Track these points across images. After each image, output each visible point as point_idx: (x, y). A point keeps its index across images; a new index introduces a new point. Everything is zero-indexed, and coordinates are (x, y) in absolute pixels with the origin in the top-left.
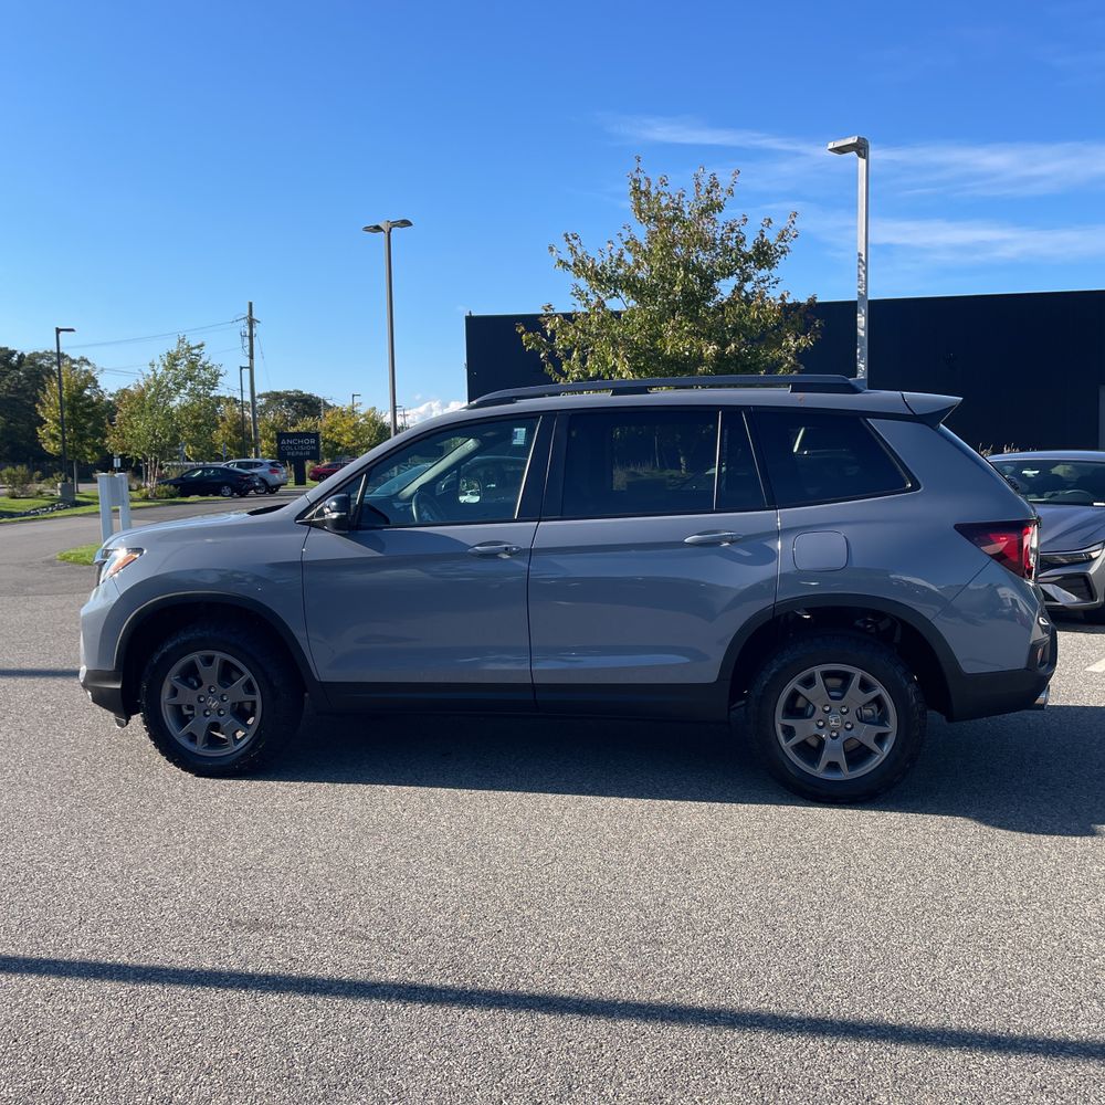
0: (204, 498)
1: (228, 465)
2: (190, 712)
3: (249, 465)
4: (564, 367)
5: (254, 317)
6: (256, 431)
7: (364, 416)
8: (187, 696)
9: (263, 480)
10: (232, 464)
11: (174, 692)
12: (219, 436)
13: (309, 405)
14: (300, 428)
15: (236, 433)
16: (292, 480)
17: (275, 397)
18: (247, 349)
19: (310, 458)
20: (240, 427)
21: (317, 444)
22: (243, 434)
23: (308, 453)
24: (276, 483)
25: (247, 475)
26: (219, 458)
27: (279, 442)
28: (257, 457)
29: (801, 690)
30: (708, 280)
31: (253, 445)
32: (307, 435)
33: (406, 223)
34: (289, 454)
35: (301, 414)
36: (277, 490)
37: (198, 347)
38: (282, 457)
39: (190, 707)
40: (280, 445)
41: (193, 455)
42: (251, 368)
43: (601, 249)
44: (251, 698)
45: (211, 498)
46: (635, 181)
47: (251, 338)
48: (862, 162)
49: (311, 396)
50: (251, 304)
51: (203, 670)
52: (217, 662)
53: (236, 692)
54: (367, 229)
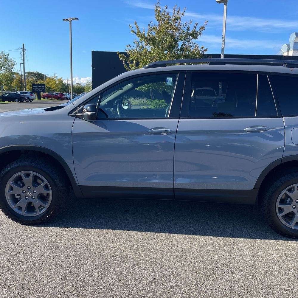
0: (10, 102)
1: (17, 92)
2: (19, 197)
3: (24, 93)
4: (130, 66)
5: (25, 48)
6: (25, 83)
7: (59, 80)
8: (17, 190)
9: (28, 98)
10: (18, 92)
11: (11, 189)
12: (14, 84)
13: (41, 76)
14: (39, 82)
15: (19, 83)
16: (37, 98)
17: (30, 73)
18: (23, 58)
19: (42, 92)
20: (20, 82)
21: (44, 88)
22: (21, 84)
23: (42, 90)
24: (32, 99)
25: (23, 96)
26: (14, 91)
27: (33, 86)
28: (26, 90)
29: (288, 193)
30: (176, 42)
31: (24, 87)
32: (41, 85)
33: (76, 19)
34: (36, 90)
35: (38, 79)
36: (32, 101)
37: (7, 55)
38: (33, 91)
39: (19, 195)
40: (33, 87)
41: (6, 89)
42: (24, 64)
43: (144, 28)
44: (47, 192)
45: (12, 102)
46: (157, 7)
47: (24, 54)
48: (225, 7)
49: (41, 74)
50: (24, 44)
51: (25, 179)
52: (31, 176)
53: (40, 189)
54: (64, 20)
